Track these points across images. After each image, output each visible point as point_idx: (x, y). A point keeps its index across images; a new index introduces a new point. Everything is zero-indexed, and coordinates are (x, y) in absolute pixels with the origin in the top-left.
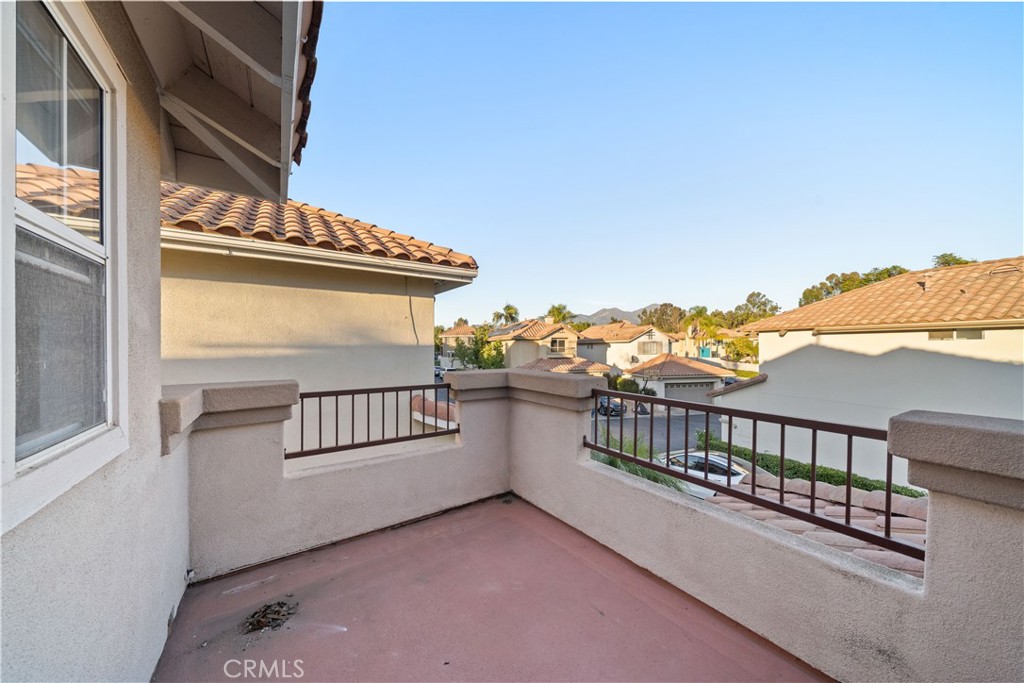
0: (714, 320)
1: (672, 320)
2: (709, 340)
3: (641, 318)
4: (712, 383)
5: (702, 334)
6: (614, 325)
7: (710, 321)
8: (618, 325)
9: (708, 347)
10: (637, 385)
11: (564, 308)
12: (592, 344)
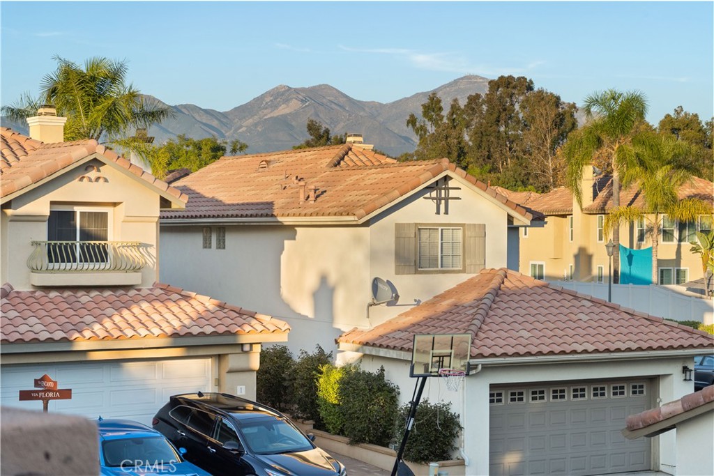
0: (669, 146)
1: (529, 140)
2: (649, 220)
3: (421, 131)
4: (654, 380)
5: (627, 196)
6: (308, 154)
7: (655, 148)
8: (327, 155)
9: (648, 243)
10: (391, 394)
11: (115, 76)
12: (222, 229)
